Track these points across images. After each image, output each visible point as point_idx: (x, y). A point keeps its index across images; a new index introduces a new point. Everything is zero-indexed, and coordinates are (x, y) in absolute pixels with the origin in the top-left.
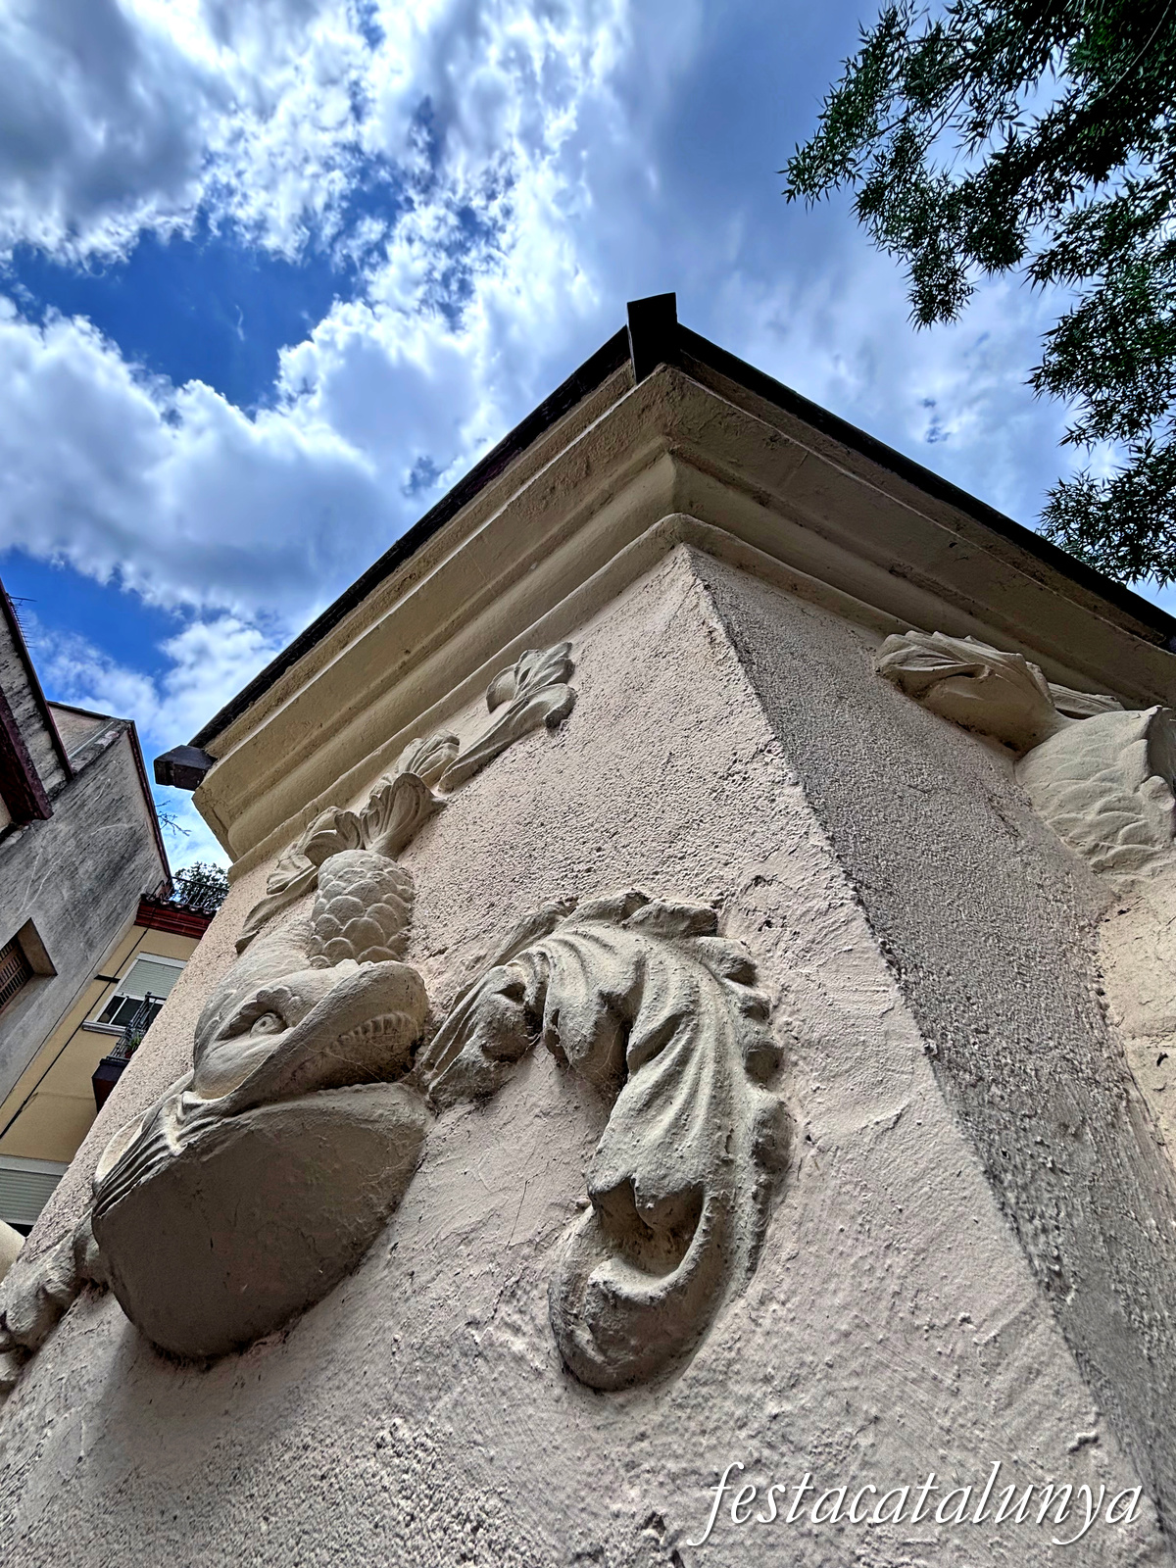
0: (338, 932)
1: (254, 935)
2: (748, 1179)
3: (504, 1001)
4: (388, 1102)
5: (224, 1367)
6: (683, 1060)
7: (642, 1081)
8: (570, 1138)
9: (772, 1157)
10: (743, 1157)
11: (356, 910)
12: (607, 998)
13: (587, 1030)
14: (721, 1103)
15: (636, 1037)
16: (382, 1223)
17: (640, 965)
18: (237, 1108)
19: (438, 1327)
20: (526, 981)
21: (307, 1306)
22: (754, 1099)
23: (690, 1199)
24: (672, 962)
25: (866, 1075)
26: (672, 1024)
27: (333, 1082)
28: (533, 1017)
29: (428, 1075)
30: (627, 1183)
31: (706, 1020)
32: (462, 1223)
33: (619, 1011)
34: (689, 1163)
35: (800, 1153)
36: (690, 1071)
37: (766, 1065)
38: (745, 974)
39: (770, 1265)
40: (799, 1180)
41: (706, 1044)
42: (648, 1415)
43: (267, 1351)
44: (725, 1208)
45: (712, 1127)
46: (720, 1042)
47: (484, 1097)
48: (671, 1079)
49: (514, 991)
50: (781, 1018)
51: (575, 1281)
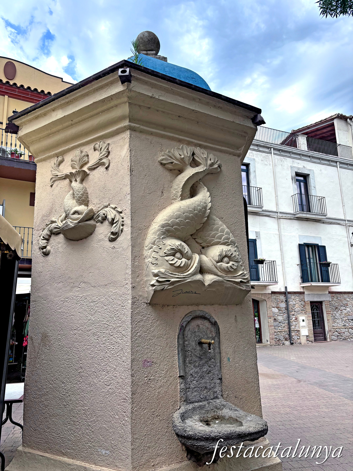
0: (80, 200)
1: (53, 184)
2: (120, 232)
3: (103, 215)
4: (92, 222)
5: (79, 241)
6: (117, 224)
7: (114, 225)
8: (110, 227)
9: (122, 231)
10: (120, 231)
11: (81, 197)
12: (112, 218)
13: (110, 221)
14: (119, 227)
15: (114, 222)
16: (93, 232)
17: (115, 215)
18: (79, 222)
19: (100, 238)
20: (105, 213)
21: (87, 237)
22: (121, 227)
23: (117, 233)
24: (118, 215)
25: (128, 227)
26: (117, 221)
27: (87, 221)
28: (106, 217)
29: (96, 219)
30: (113, 232)
31: (120, 221)
32: (101, 232)
33: (113, 220)
34: (117, 231)
35: (123, 231)
36: (118, 225)
37: (123, 225)
38: (123, 218)
39: (121, 236)
40: (123, 232)
41: (119, 223)
42: (114, 242)
43: (85, 240)
44: (119, 233)
45: (119, 229)
46: (120, 223)
47: (102, 223)
48: (116, 225)
49: (104, 214)
50: (124, 222)
51: (110, 237)
